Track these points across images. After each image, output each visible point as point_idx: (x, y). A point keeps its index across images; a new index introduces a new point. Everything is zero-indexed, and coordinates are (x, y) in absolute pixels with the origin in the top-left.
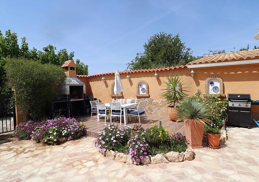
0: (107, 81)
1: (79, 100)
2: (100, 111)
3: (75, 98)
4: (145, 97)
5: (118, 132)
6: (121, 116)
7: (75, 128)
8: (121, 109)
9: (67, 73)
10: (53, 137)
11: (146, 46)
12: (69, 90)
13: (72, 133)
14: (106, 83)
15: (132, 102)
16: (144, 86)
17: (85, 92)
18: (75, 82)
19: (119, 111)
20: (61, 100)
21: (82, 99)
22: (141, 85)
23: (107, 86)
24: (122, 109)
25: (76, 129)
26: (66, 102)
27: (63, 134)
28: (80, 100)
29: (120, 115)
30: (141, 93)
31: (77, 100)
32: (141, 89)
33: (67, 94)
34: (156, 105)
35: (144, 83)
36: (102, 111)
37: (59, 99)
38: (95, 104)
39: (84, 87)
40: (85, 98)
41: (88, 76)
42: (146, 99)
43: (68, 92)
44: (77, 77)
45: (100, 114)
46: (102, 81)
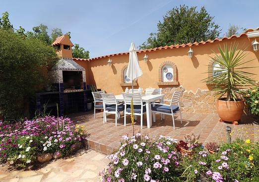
0: (116, 65)
1: (76, 91)
2: (107, 106)
3: (72, 88)
4: (172, 86)
5: (157, 157)
6: (141, 115)
7: (67, 136)
8: (142, 104)
9: (60, 53)
10: (24, 156)
11: (160, 24)
12: (62, 76)
13: (62, 146)
14: (113, 67)
15: (154, 93)
16: (171, 70)
17: (84, 80)
18: (70, 65)
19: (139, 107)
20: (51, 91)
21: (81, 90)
22: (165, 69)
23: (115, 72)
24: (144, 103)
25: (67, 139)
26: (58, 94)
27: (45, 149)
28: (79, 90)
29: (140, 112)
30: (166, 80)
31: (74, 91)
32: (165, 74)
33: (60, 82)
34: (190, 97)
35: (170, 65)
36: (111, 107)
37: (49, 89)
38: (99, 96)
39: (84, 73)
40: (85, 88)
41: (88, 60)
42: (174, 88)
43: (60, 80)
44: (74, 60)
45: (107, 112)
46: (108, 65)
